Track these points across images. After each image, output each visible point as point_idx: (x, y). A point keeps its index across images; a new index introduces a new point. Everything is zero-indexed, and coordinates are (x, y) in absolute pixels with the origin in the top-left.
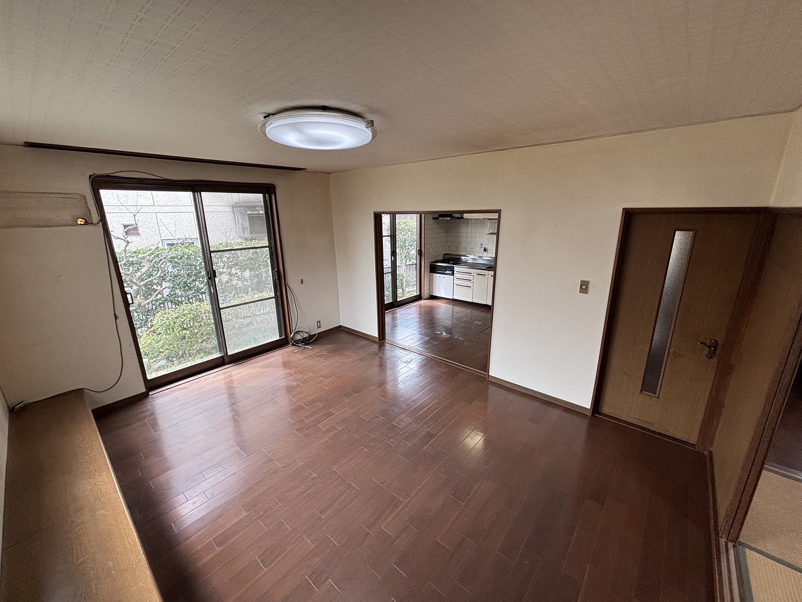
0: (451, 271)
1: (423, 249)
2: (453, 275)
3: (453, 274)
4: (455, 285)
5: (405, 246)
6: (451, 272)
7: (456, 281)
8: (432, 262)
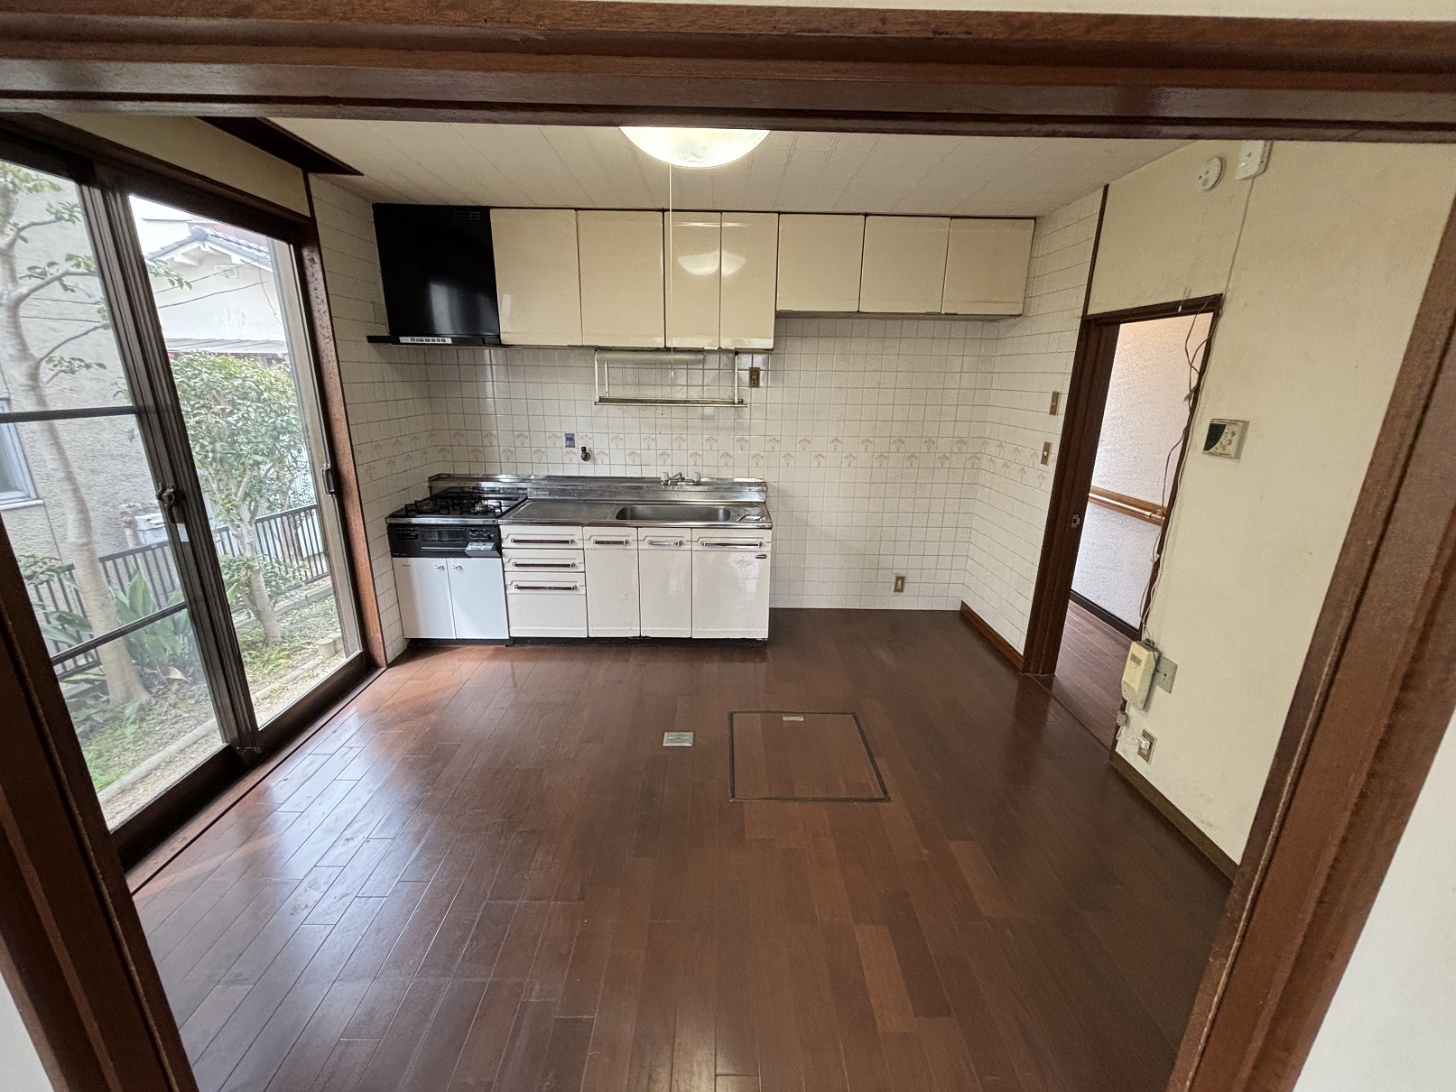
0: (489, 539)
1: (347, 467)
2: (501, 555)
3: (499, 549)
4: (511, 590)
5: (239, 456)
6: (490, 546)
7: (515, 576)
8: (392, 516)
